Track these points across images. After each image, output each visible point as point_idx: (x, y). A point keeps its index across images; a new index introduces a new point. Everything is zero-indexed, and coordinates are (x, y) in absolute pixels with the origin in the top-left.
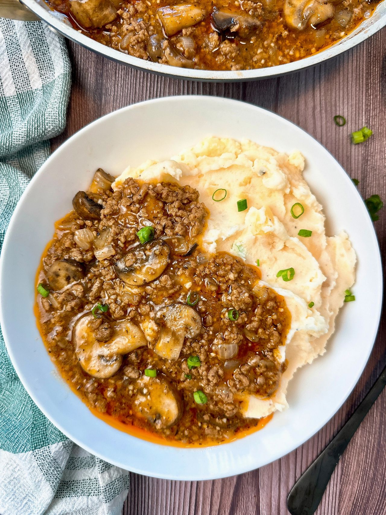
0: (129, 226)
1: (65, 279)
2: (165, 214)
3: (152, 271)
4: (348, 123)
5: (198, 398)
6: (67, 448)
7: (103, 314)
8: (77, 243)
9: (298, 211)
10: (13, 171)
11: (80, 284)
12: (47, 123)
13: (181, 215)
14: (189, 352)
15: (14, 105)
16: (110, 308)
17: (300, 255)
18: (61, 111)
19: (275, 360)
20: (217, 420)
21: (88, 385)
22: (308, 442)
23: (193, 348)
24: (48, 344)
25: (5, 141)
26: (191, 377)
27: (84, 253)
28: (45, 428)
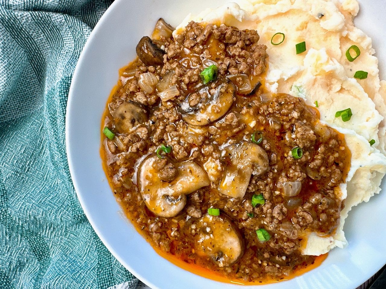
0: (192, 67)
1: (130, 121)
2: (227, 56)
3: (217, 109)
5: (261, 236)
6: (133, 287)
7: (167, 155)
8: (142, 87)
9: (353, 54)
10: (78, 23)
11: (144, 126)
13: (244, 55)
14: (254, 190)
16: (174, 150)
17: (355, 97)
19: (336, 197)
20: (277, 258)
21: (152, 226)
23: (258, 186)
24: (114, 186)
26: (254, 216)
27: (148, 97)
28: (111, 268)
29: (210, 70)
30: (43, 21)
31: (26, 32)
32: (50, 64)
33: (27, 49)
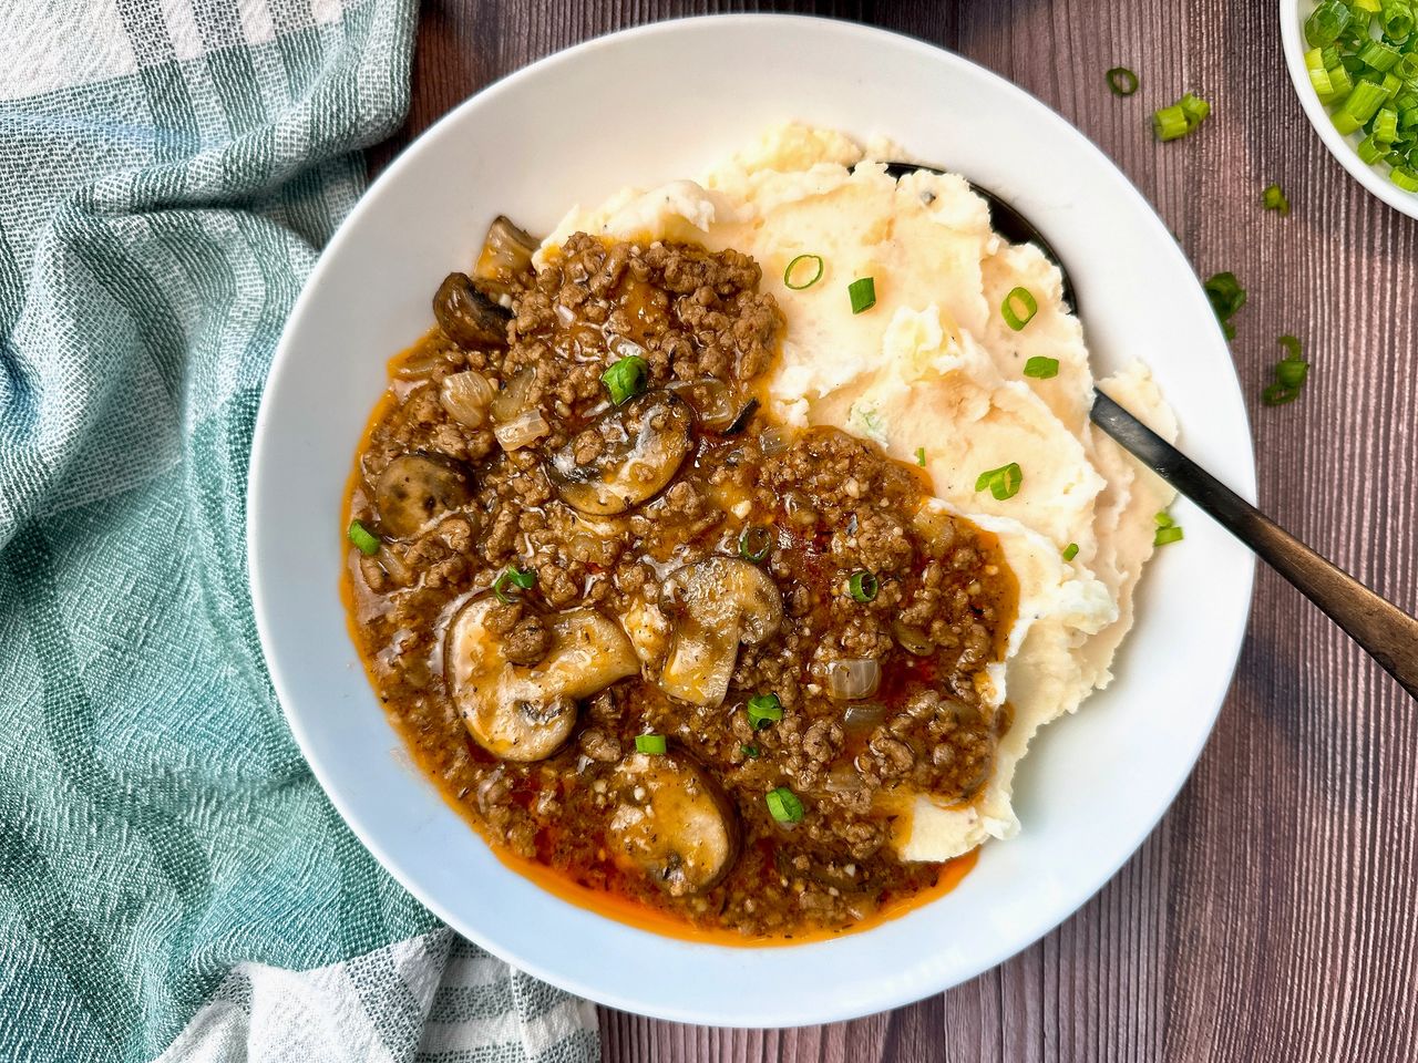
0: (581, 358)
1: (421, 504)
2: (676, 326)
3: (646, 472)
4: (1143, 87)
5: (777, 807)
6: (436, 954)
7: (523, 593)
8: (451, 410)
9: (1022, 310)
10: (275, 234)
11: (462, 517)
12: (363, 102)
13: (713, 323)
14: (750, 684)
15: (269, 66)
16: (541, 579)
17: (1032, 429)
18: (399, 70)
19: (977, 700)
20: (831, 868)
21: (487, 786)
22: (1073, 919)
23: (761, 672)
24: (383, 683)
25: (256, 150)
26: (759, 753)
27: (468, 437)
28: (377, 901)
29: (623, 372)
30: (181, 235)
31: (136, 265)
32: (199, 348)
33: (137, 308)
